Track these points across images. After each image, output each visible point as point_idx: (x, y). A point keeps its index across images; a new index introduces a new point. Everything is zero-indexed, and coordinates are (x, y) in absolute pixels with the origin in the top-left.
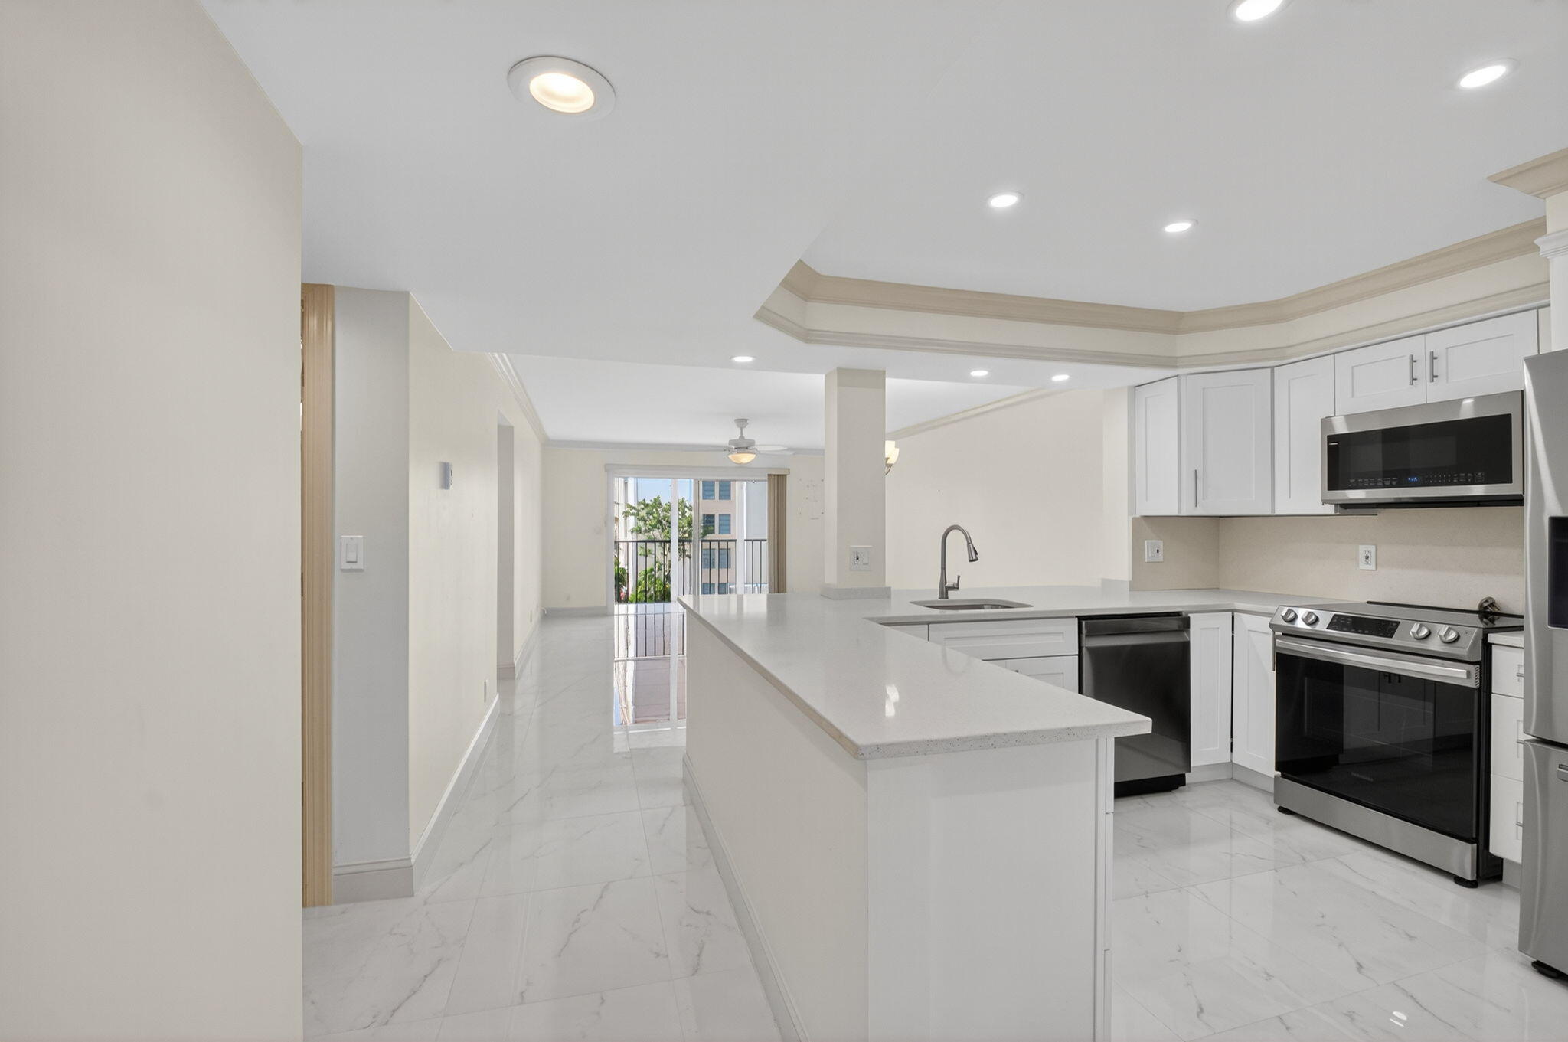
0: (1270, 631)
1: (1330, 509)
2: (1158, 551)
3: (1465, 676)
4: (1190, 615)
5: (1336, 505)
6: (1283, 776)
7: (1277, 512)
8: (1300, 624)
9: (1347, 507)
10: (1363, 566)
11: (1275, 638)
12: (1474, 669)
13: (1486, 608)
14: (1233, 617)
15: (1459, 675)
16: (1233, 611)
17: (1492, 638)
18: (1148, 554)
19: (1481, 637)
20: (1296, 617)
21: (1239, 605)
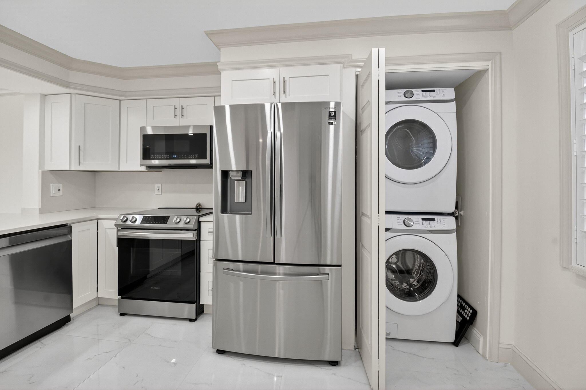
0: (116, 228)
1: (143, 168)
2: (59, 190)
3: (192, 236)
4: (72, 225)
5: (146, 166)
6: (122, 298)
7: (121, 169)
8: (129, 223)
9: (150, 167)
10: (157, 193)
11: (118, 230)
12: (195, 232)
13: (198, 206)
14: (98, 222)
15: (190, 236)
16: (98, 219)
17: (201, 219)
18: (52, 192)
19: (197, 219)
20: (127, 219)
21: (100, 216)
